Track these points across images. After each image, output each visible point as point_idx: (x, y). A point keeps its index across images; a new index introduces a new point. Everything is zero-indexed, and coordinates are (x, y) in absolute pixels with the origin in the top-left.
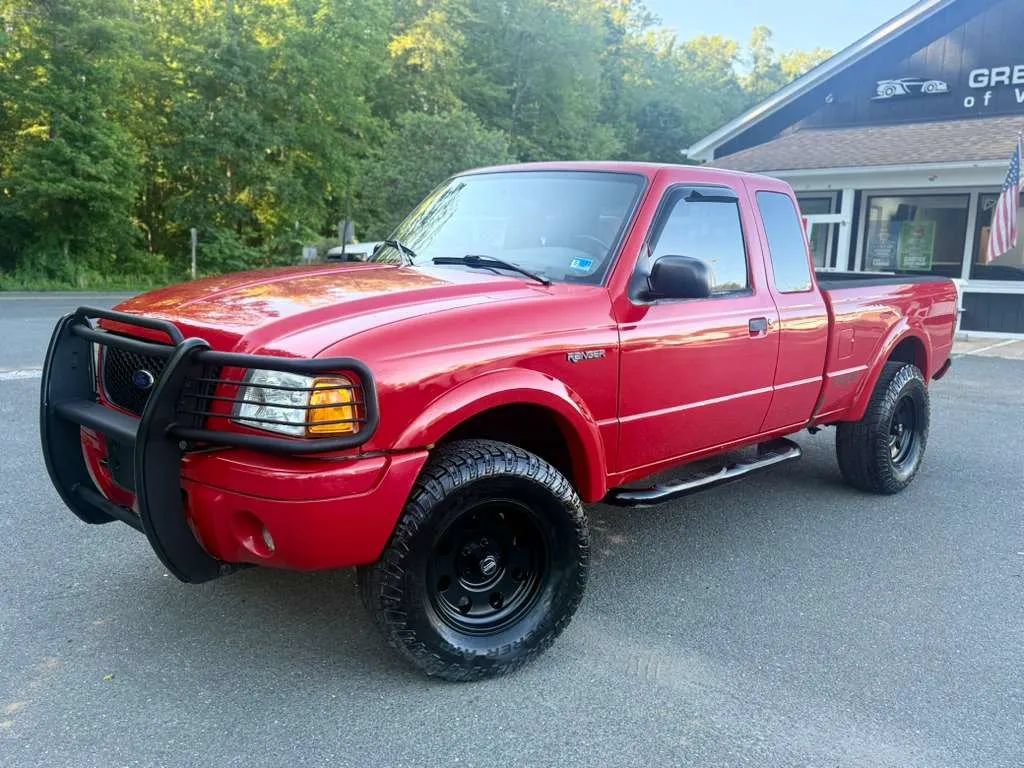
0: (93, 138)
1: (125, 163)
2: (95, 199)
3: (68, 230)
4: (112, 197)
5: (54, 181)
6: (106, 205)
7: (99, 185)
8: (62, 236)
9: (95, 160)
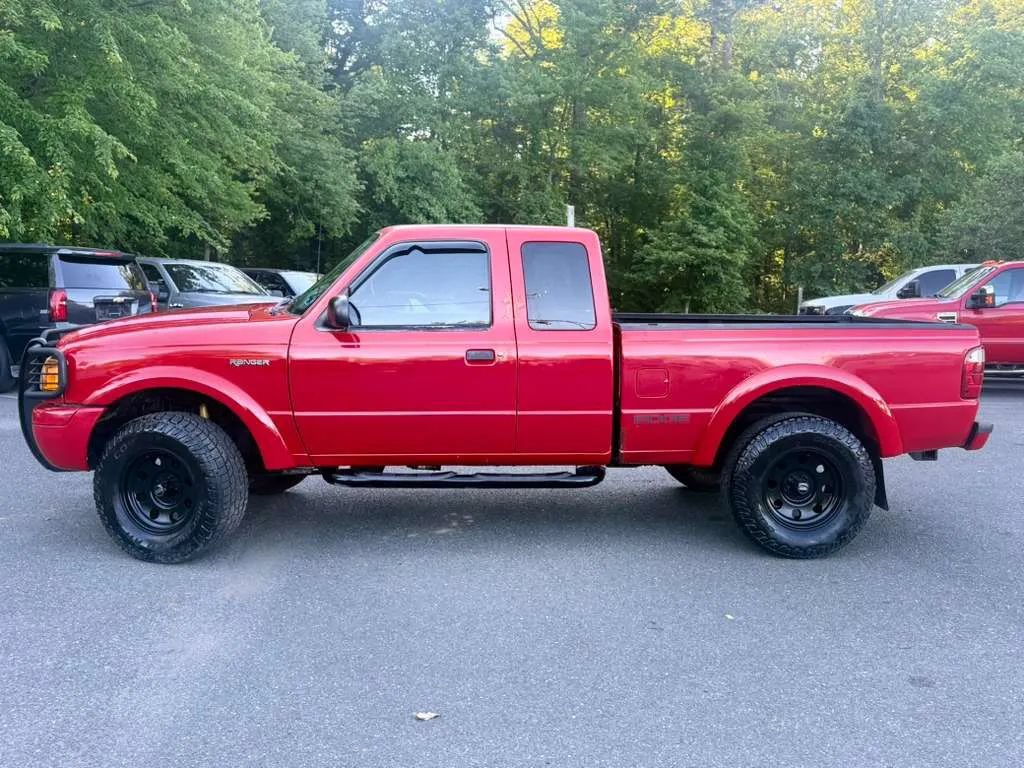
0: (714, 210)
1: (739, 230)
2: (708, 263)
3: (689, 292)
4: (723, 262)
5: (677, 250)
6: (716, 269)
7: (711, 252)
8: (684, 297)
9: (711, 228)
